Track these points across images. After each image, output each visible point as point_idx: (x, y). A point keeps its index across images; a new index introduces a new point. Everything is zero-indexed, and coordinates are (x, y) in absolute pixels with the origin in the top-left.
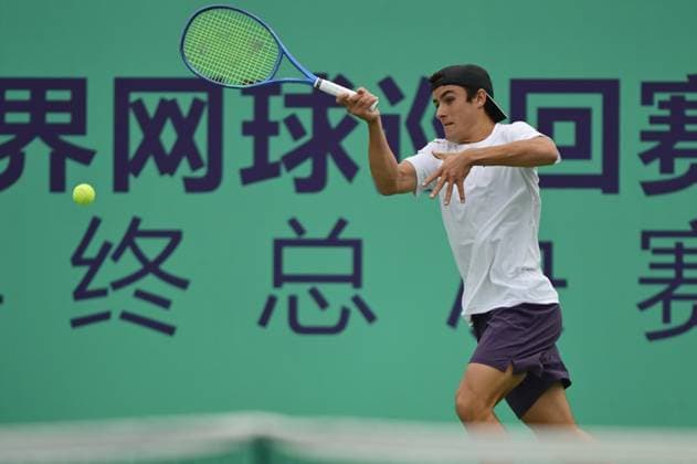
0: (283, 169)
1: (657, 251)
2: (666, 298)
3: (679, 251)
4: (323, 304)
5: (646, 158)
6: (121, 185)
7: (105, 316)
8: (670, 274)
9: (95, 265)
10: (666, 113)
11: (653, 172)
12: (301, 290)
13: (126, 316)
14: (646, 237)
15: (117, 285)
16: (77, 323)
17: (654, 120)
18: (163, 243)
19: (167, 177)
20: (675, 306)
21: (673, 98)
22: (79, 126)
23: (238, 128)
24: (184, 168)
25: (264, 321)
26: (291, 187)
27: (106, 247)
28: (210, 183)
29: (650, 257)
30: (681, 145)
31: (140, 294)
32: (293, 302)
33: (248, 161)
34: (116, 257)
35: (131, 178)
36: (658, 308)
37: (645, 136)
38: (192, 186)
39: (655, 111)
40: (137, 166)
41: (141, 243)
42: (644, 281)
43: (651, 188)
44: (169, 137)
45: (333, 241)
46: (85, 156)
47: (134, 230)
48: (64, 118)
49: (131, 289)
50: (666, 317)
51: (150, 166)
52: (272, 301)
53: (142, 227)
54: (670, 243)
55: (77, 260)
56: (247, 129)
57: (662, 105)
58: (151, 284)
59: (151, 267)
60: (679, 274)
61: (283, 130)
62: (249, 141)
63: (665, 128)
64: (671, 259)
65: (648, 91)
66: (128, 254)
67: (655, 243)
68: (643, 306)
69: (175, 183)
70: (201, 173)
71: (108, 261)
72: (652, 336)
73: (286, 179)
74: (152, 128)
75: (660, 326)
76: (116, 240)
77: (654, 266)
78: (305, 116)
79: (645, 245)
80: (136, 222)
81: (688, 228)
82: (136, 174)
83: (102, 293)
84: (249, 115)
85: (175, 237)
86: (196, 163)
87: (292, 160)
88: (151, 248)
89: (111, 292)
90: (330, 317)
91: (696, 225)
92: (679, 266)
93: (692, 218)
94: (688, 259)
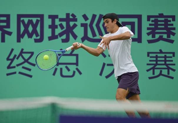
0: (59, 37)
1: (151, 57)
2: (154, 69)
3: (157, 57)
4: (69, 70)
5: (148, 34)
6: (19, 41)
7: (15, 73)
8: (155, 63)
9: (12, 60)
10: (153, 23)
11: (150, 38)
12: (63, 67)
13: (20, 73)
14: (148, 54)
15: (18, 65)
16: (8, 75)
17: (150, 25)
18: (29, 55)
19: (30, 39)
20: (156, 70)
21: (155, 19)
22: (8, 26)
23: (48, 27)
24: (34, 37)
25: (54, 74)
26: (61, 41)
27: (15, 56)
28: (41, 40)
29: (149, 59)
30: (157, 31)
31: (23, 68)
32: (61, 69)
33: (50, 35)
34: (18, 58)
35: (21, 39)
36: (152, 71)
37: (148, 29)
38: (36, 41)
39: (150, 22)
40: (23, 36)
41: (24, 55)
42: (148, 64)
43: (150, 42)
44: (30, 29)
45: (71, 54)
46: (10, 34)
47: (22, 52)
48: (5, 24)
49: (21, 66)
50: (154, 74)
51: (26, 36)
52: (56, 69)
53: (24, 51)
54: (154, 55)
55: (8, 59)
56: (50, 27)
57: (152, 21)
58: (26, 65)
59: (26, 61)
60: (157, 63)
61: (59, 27)
62: (50, 30)
63: (153, 27)
64: (155, 59)
65: (149, 18)
66: (21, 58)
67: (151, 55)
68: (148, 71)
69: (32, 40)
70: (39, 38)
71: (16, 59)
72: (150, 78)
73: (60, 39)
74: (26, 27)
75: (152, 76)
76: (18, 54)
77: (150, 61)
78: (64, 24)
79: (148, 56)
80: (22, 50)
81: (159, 51)
82: (22, 38)
83: (14, 67)
84: (50, 24)
85: (32, 53)
86: (37, 35)
87: (61, 34)
88: (26, 56)
89: (16, 67)
90: (71, 73)
91: (161, 50)
92: (157, 61)
93: (160, 49)
94: (159, 59)
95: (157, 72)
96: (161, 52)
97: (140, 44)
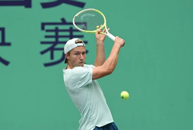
1: (48, 31)
2: (52, 49)
3: (57, 30)
8: (53, 40)
14: (43, 25)
20: (56, 52)
29: (44, 33)
36: (49, 53)
42: (43, 43)
50: (52, 57)
54: (53, 27)
60: (57, 40)
64: (53, 34)
67: (47, 27)
68: (43, 53)
72: (46, 65)
75: (49, 61)
77: (46, 37)
79: (43, 28)
81: (60, 21)
91: (63, 20)
92: (57, 37)
93: (62, 17)
94: (60, 34)
95: (58, 55)
96: (64, 22)
97: (28, 10)
